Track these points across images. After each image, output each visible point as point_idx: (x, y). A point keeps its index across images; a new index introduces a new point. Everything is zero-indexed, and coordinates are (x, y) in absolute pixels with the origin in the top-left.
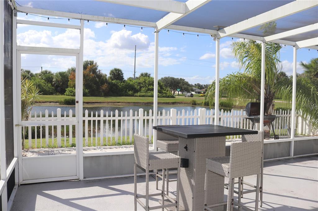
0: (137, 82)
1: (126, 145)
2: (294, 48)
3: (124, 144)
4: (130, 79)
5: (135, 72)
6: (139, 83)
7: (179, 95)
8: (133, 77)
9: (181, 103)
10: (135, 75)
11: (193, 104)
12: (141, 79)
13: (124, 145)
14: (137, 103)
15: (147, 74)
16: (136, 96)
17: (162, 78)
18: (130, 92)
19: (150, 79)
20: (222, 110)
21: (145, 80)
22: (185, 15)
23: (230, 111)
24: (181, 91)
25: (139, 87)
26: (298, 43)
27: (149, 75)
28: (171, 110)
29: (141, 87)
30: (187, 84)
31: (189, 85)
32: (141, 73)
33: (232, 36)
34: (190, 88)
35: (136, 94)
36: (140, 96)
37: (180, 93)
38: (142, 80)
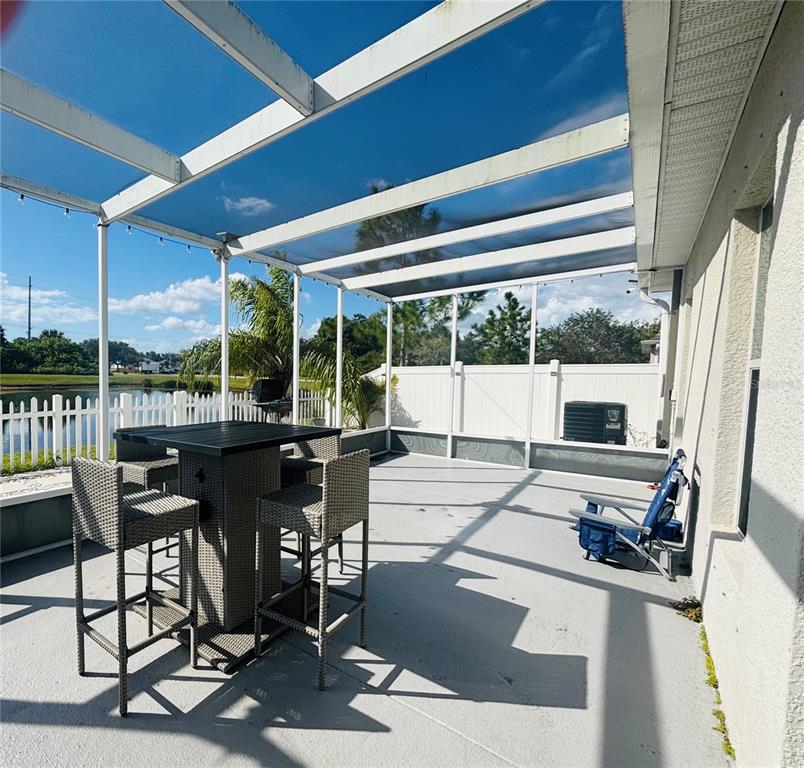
0: (34, 347)
1: (23, 472)
2: (339, 290)
3: (18, 471)
4: (20, 341)
5: (30, 328)
6: (41, 348)
7: (118, 370)
8: (27, 337)
9: (125, 384)
10: (29, 333)
11: (146, 386)
12: (43, 342)
13: (20, 472)
14: (36, 385)
15: (56, 332)
16: (34, 373)
17: (86, 342)
18: (21, 366)
19: (62, 342)
20: (197, 394)
21: (52, 343)
22: (179, 186)
23: (211, 395)
24: (121, 364)
25: (39, 356)
26: (345, 281)
27: (61, 334)
28: (122, 395)
29: (44, 356)
30: (132, 351)
31: (136, 354)
32: (43, 329)
33: (250, 258)
34: (138, 359)
35: (34, 370)
36: (41, 373)
37: (120, 366)
38: (45, 343)
